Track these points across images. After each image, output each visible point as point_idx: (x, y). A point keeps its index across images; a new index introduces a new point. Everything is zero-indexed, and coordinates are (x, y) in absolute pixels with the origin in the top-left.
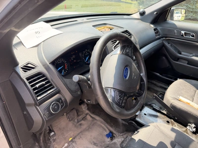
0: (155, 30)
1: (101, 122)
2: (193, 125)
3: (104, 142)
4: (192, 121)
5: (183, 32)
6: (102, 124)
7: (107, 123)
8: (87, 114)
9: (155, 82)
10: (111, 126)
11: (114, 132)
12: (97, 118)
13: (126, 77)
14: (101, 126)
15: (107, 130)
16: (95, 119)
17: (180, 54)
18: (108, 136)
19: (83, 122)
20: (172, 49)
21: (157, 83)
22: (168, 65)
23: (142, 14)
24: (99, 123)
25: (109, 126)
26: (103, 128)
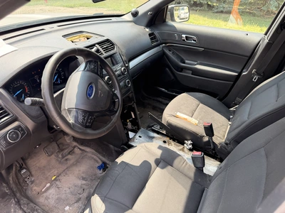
0: (150, 35)
1: (93, 154)
2: (190, 142)
3: (95, 175)
4: (188, 138)
5: (184, 36)
6: (93, 156)
7: (99, 153)
8: (75, 147)
10: (104, 156)
11: (108, 162)
12: (88, 149)
13: (90, 96)
14: (93, 158)
15: (99, 161)
16: (86, 151)
17: (184, 63)
18: (100, 168)
19: (69, 157)
21: (163, 100)
22: (173, 77)
24: (90, 155)
25: (101, 157)
26: (95, 160)
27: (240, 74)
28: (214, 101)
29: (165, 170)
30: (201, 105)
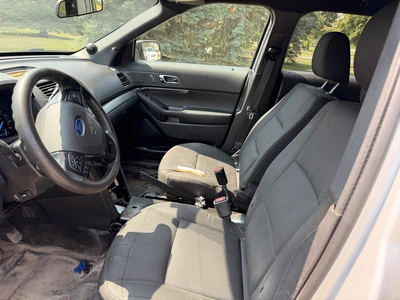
0: (119, 75)
1: (60, 253)
2: (201, 198)
4: (198, 194)
5: (162, 76)
6: (61, 257)
7: (72, 249)
8: (24, 252)
9: (143, 163)
10: (81, 251)
11: (88, 258)
12: (49, 249)
14: (61, 260)
15: (74, 261)
16: (46, 254)
17: (167, 109)
18: (78, 270)
19: (17, 269)
20: (154, 104)
22: (155, 130)
23: (92, 51)
24: (55, 257)
25: (76, 254)
26: (66, 261)
27: (234, 113)
28: (214, 149)
29: (188, 229)
30: (200, 155)
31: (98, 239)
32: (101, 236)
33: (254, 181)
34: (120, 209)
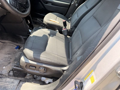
1: (10, 43)
2: (58, 30)
3: (15, 51)
7: (14, 42)
10: (17, 43)
11: (20, 45)
12: (7, 41)
14: (11, 45)
16: (5, 43)
22: (43, 7)
27: (70, 5)
28: (63, 16)
29: (53, 37)
30: (58, 17)
31: (23, 39)
32: (24, 38)
33: (75, 26)
34: (30, 31)
